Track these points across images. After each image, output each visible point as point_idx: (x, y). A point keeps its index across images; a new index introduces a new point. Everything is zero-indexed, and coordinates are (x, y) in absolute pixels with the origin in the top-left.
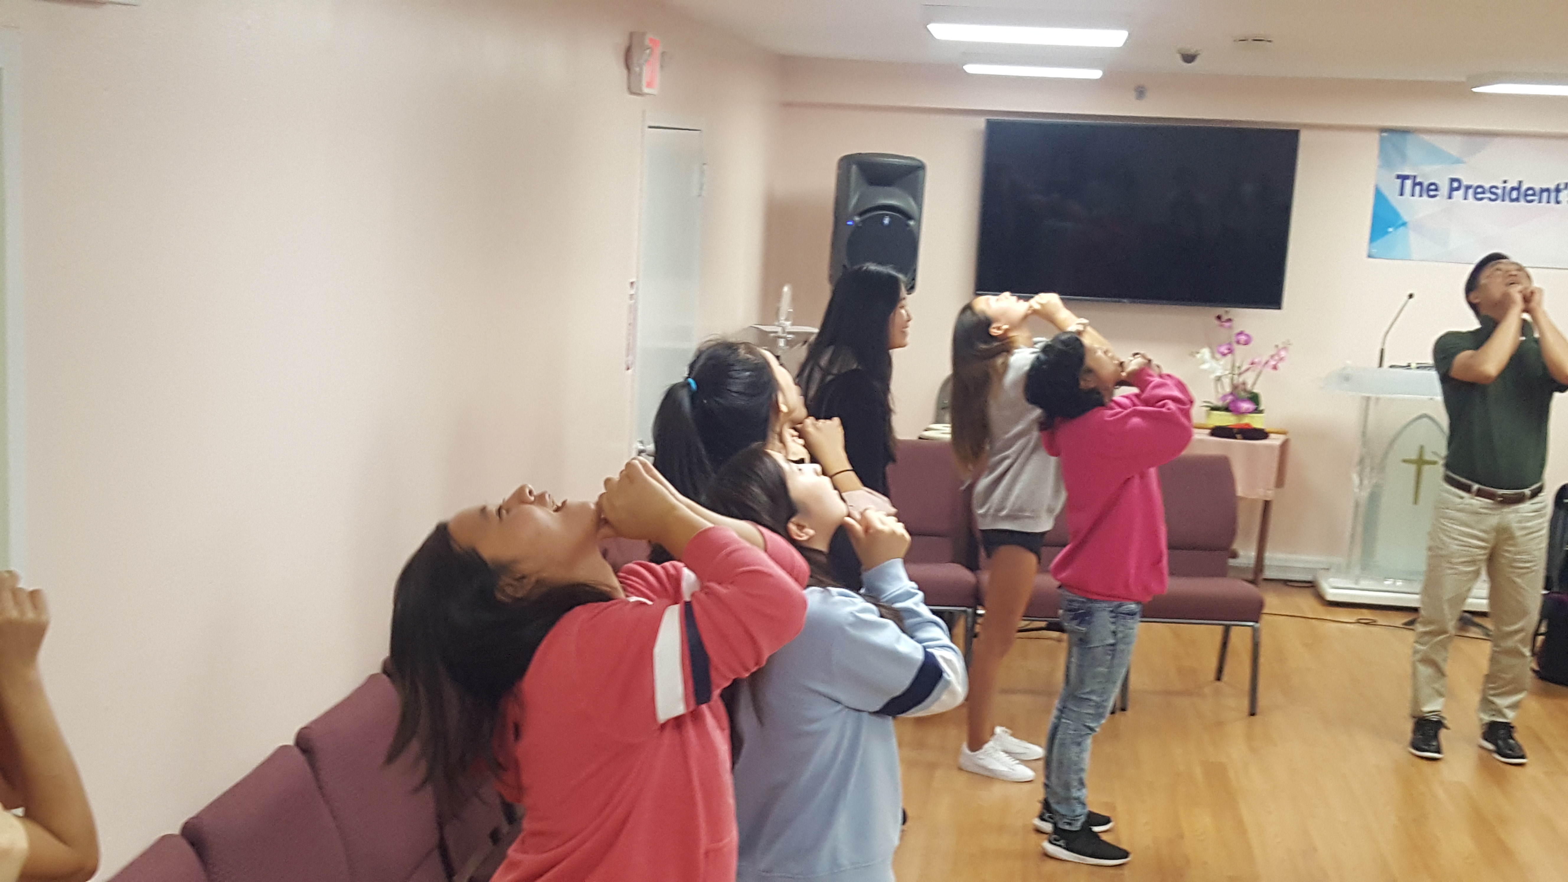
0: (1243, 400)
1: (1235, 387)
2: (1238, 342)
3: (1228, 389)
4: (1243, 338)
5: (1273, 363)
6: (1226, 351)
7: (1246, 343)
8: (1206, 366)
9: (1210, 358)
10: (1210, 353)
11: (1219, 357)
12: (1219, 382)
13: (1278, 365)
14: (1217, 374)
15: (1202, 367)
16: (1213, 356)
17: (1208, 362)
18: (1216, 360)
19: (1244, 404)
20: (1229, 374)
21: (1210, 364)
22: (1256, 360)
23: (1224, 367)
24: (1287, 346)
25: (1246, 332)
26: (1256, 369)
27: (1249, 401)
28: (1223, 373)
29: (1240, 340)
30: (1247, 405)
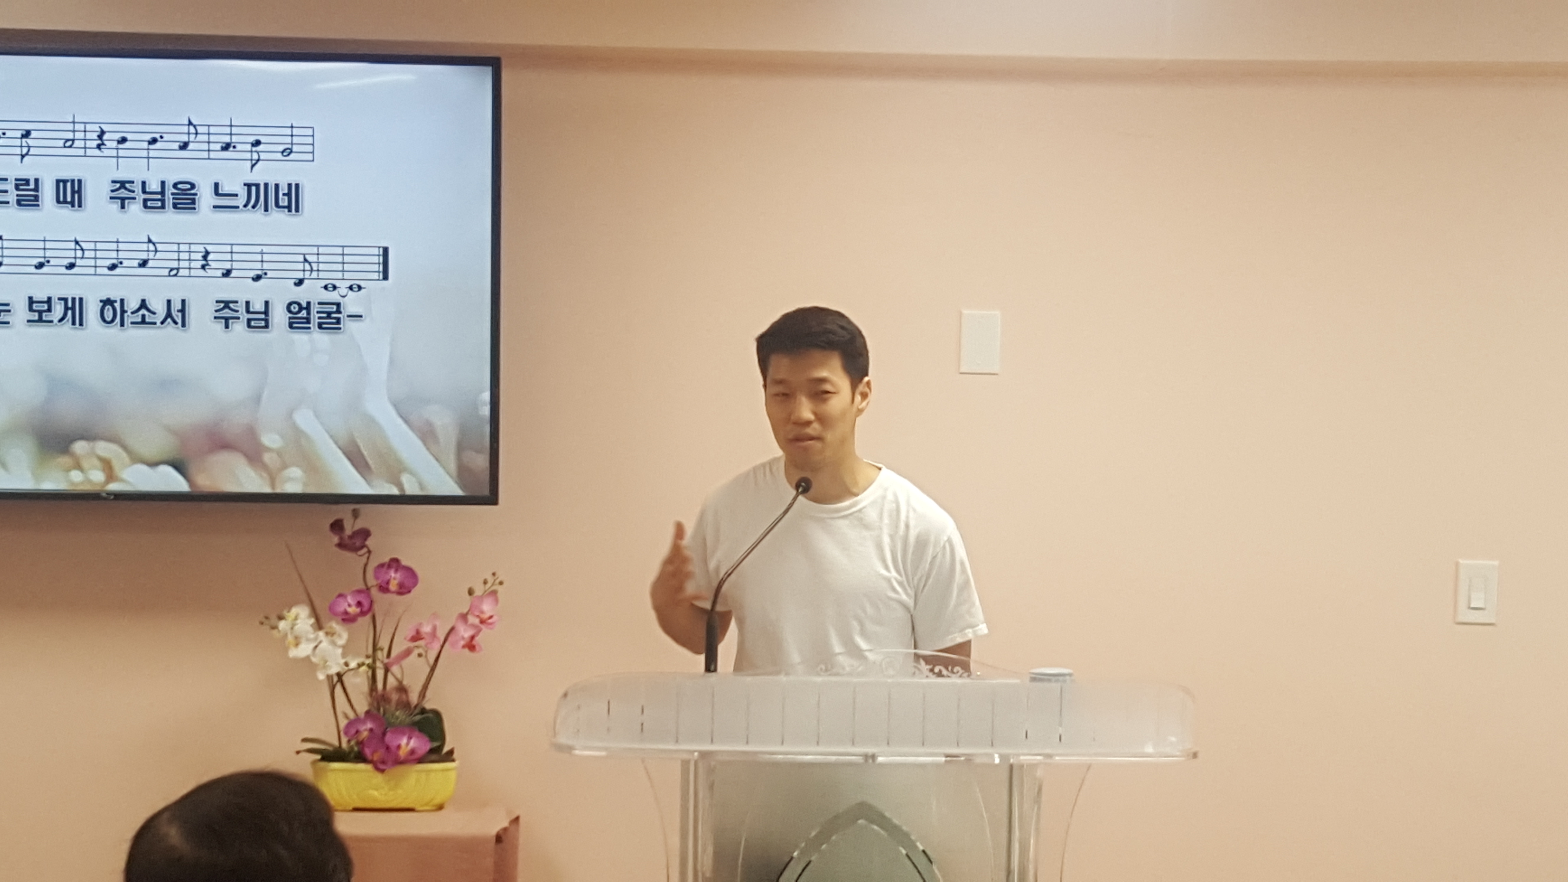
0: (400, 729)
1: (379, 698)
2: (385, 587)
3: (362, 706)
4: (395, 578)
5: (465, 633)
6: (353, 610)
7: (404, 589)
8: (304, 650)
9: (310, 629)
10: (310, 616)
11: (335, 626)
12: (338, 689)
13: (477, 639)
14: (334, 670)
15: (295, 653)
16: (319, 625)
17: (308, 640)
18: (327, 634)
19: (404, 741)
20: (360, 665)
21: (313, 645)
22: (426, 629)
23: (346, 650)
24: (494, 588)
25: (404, 562)
26: (426, 652)
27: (417, 733)
28: (347, 664)
29: (388, 583)
30: (413, 743)
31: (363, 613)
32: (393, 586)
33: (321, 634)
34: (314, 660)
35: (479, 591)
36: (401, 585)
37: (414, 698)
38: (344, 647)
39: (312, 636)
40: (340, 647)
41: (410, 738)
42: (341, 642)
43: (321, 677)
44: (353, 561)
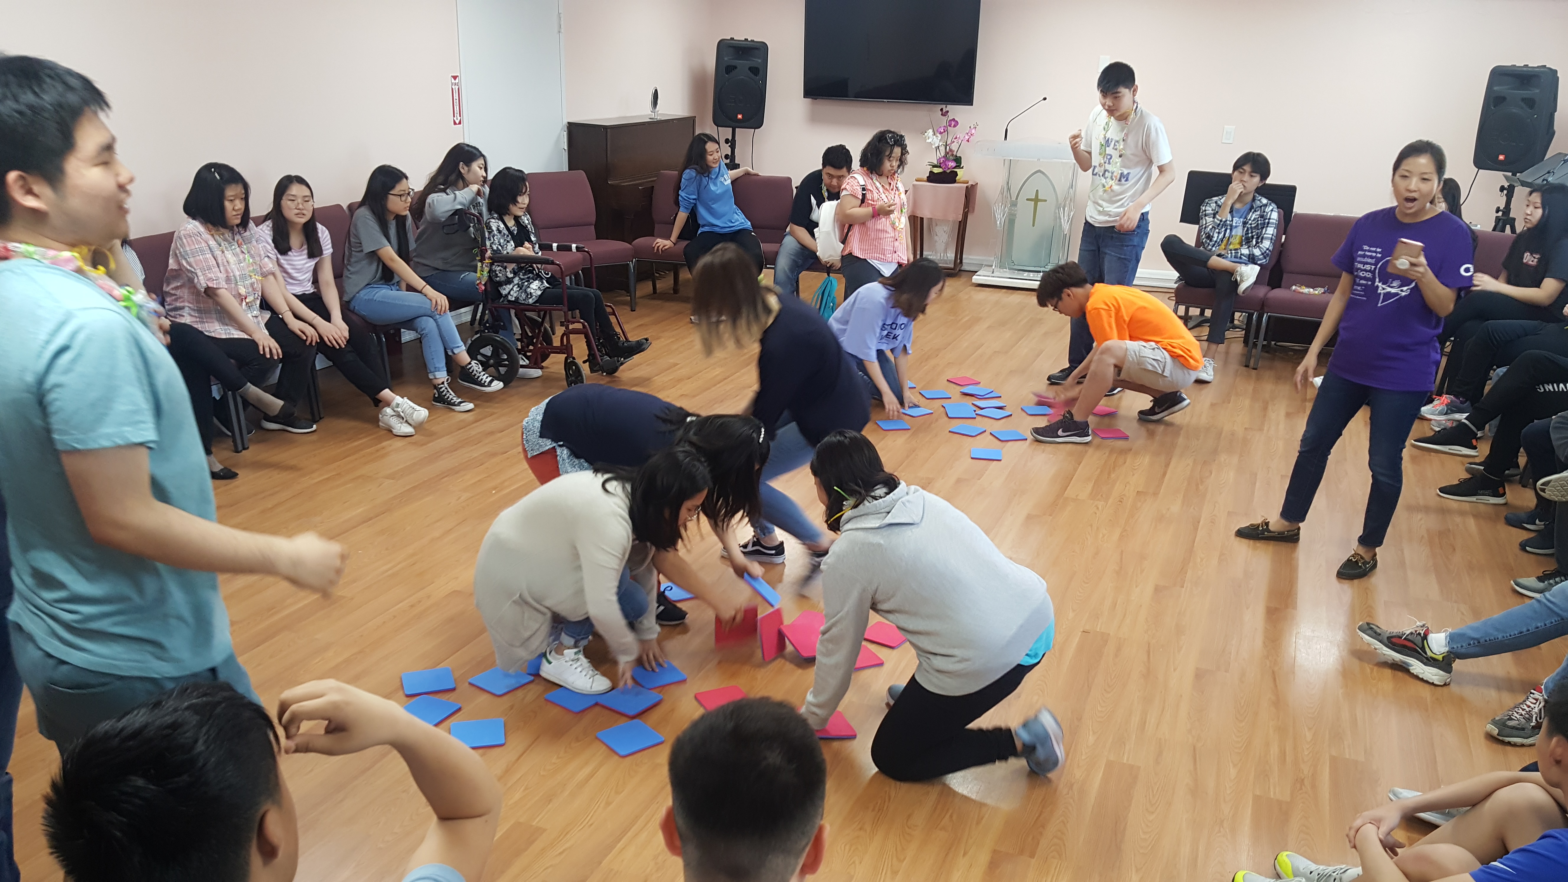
0: (949, 161)
1: (947, 153)
2: (950, 126)
3: (943, 154)
4: (953, 123)
5: (967, 137)
6: (942, 131)
7: (955, 126)
8: (930, 141)
9: (932, 135)
10: (933, 132)
11: (938, 135)
12: (938, 150)
13: (970, 139)
14: (937, 145)
15: (928, 141)
16: (934, 134)
18: (936, 137)
19: (950, 163)
20: (942, 144)
21: (933, 139)
22: (958, 136)
23: (941, 141)
24: (975, 127)
25: (956, 119)
26: (958, 142)
27: (954, 162)
28: (940, 144)
31: (945, 132)
32: (952, 125)
33: (934, 137)
34: (932, 142)
35: (972, 127)
37: (955, 153)
39: (932, 137)
40: (939, 140)
41: (952, 163)
42: (940, 138)
43: (933, 147)
44: (945, 118)
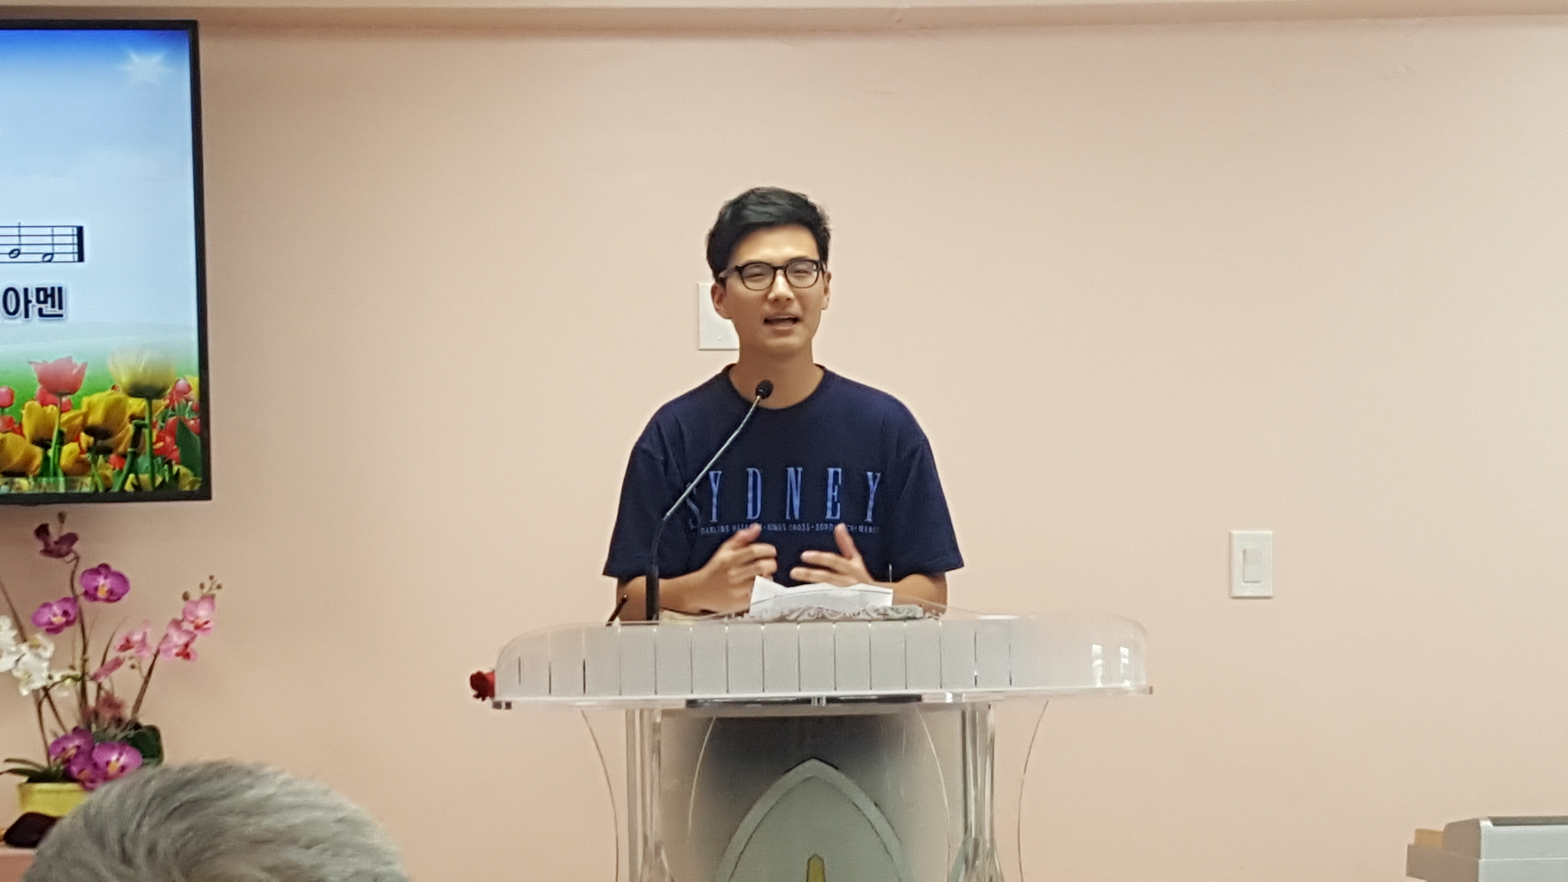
0: (111, 745)
1: (89, 716)
2: (91, 595)
3: (70, 721)
4: (105, 583)
5: (179, 639)
6: (59, 620)
7: (113, 596)
9: (13, 642)
10: (12, 628)
13: (193, 646)
16: (22, 637)
17: (10, 653)
18: (32, 647)
19: (114, 758)
20: (64, 678)
21: (16, 658)
23: (53, 662)
24: (212, 592)
25: (114, 567)
26: (140, 663)
27: (128, 748)
28: (50, 677)
29: (96, 589)
30: (123, 760)
31: (68, 623)
32: (102, 594)
33: (24, 648)
34: (16, 674)
35: (195, 595)
36: (111, 592)
37: (127, 713)
38: (51, 660)
39: (13, 649)
40: (46, 660)
41: (121, 755)
42: (48, 653)
